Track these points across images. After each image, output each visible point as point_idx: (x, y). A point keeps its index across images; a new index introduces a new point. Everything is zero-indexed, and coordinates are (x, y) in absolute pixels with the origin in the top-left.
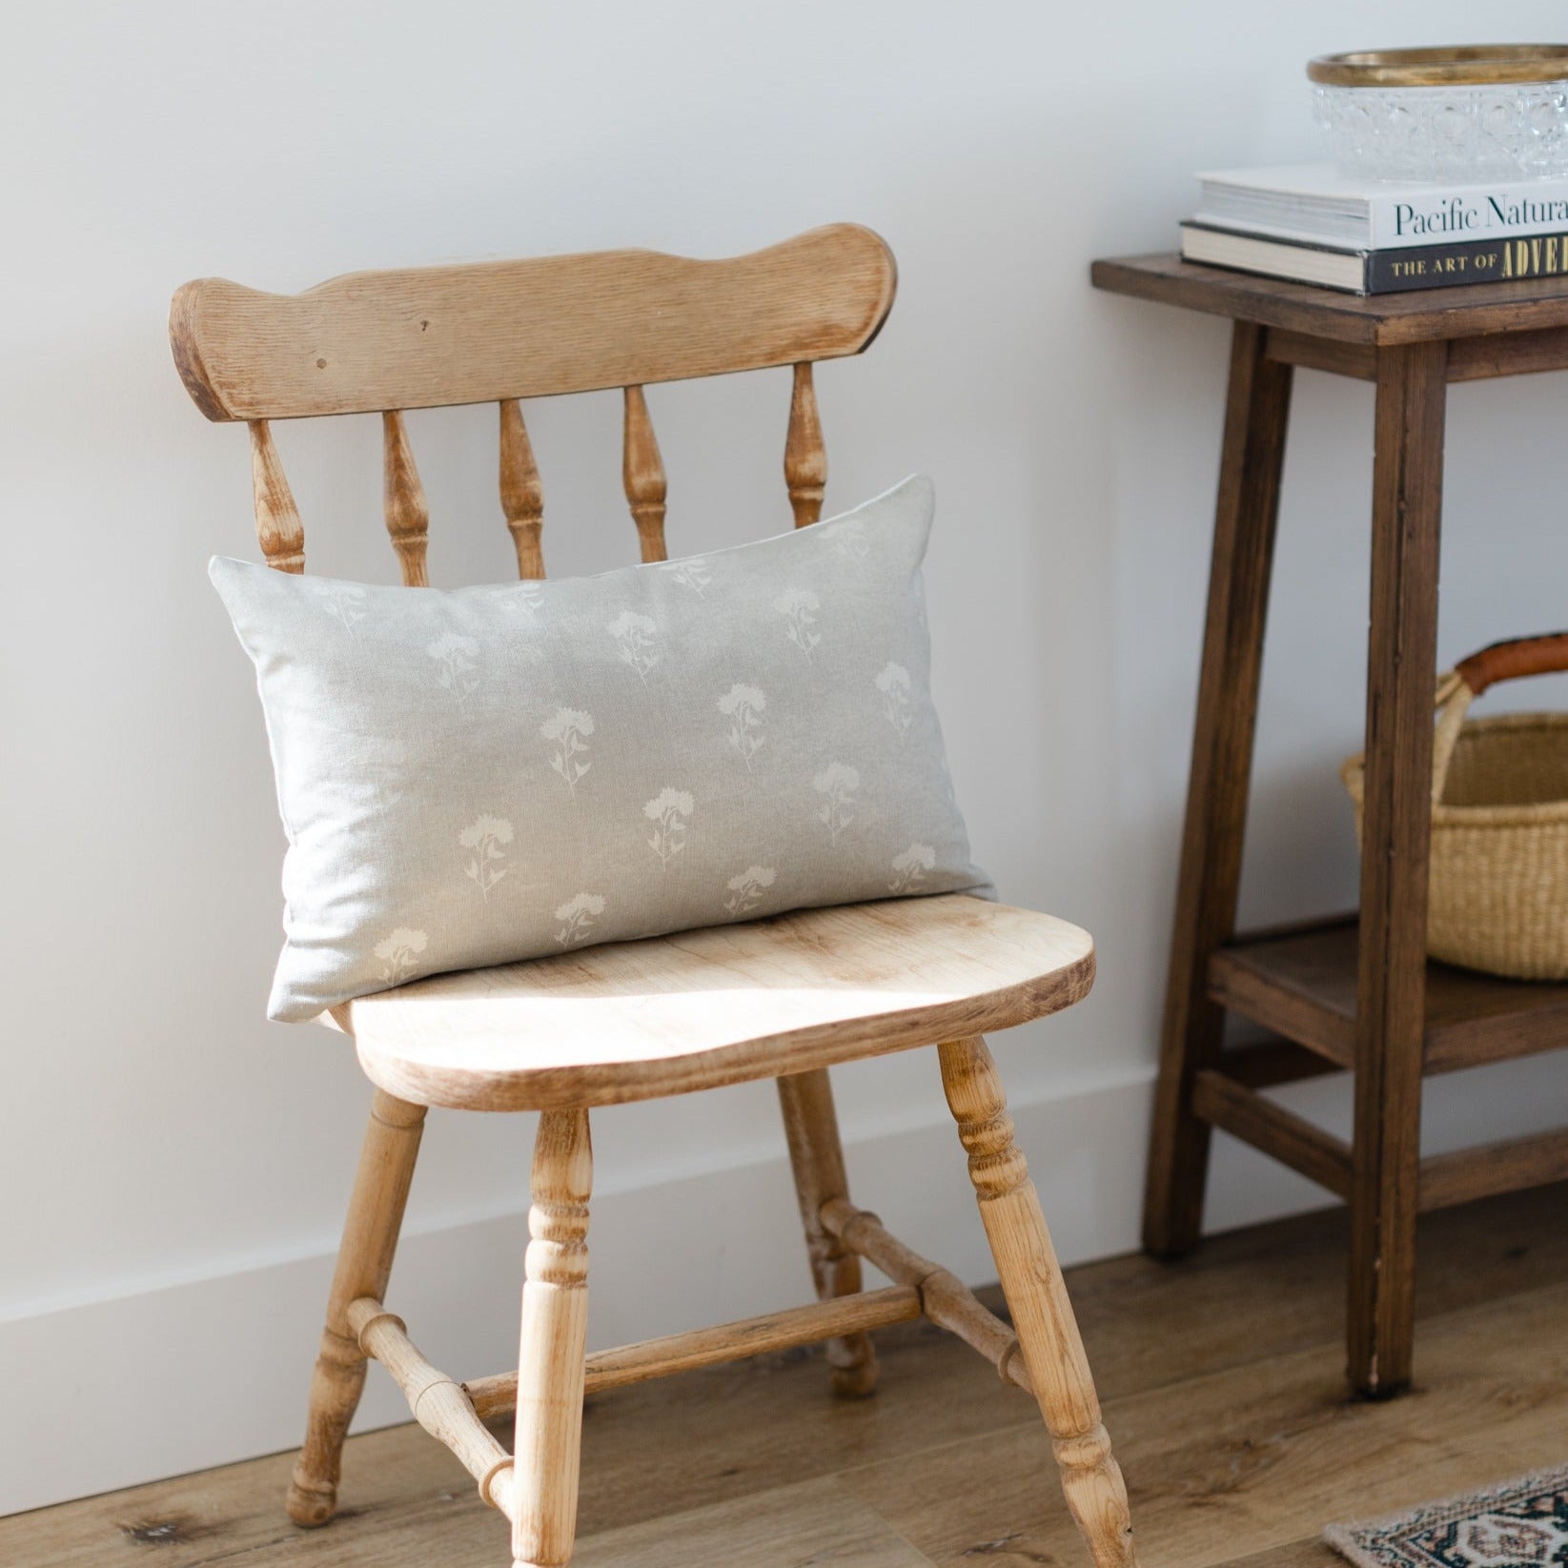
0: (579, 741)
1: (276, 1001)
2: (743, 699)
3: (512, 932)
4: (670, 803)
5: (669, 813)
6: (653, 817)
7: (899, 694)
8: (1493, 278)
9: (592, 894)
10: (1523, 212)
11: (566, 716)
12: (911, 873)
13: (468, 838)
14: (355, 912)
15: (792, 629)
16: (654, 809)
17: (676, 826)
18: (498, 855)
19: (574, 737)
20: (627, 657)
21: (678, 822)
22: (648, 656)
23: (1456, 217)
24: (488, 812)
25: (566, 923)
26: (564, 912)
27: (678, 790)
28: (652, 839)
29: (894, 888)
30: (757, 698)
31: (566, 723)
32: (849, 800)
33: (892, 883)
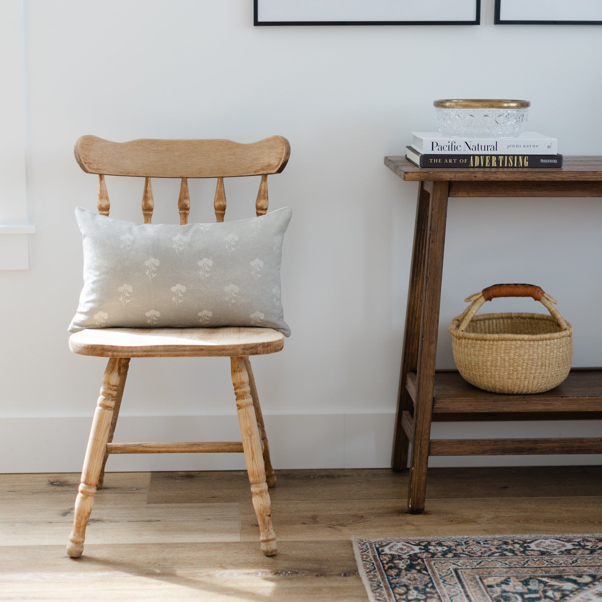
0: (154, 267)
1: (71, 326)
2: (206, 262)
3: (132, 317)
4: (178, 288)
5: (178, 291)
6: (173, 291)
7: (258, 267)
8: (467, 166)
9: (155, 310)
10: (478, 147)
11: (152, 260)
12: (256, 320)
13: (121, 289)
14: (91, 305)
15: (227, 245)
16: (174, 289)
17: (180, 295)
18: (128, 295)
19: (153, 266)
20: (174, 246)
21: (181, 294)
22: (181, 247)
23: (452, 146)
24: (126, 283)
25: (149, 318)
26: (148, 314)
27: (181, 285)
28: (173, 297)
29: (252, 323)
30: (210, 262)
31: (152, 262)
32: (235, 295)
33: (251, 322)
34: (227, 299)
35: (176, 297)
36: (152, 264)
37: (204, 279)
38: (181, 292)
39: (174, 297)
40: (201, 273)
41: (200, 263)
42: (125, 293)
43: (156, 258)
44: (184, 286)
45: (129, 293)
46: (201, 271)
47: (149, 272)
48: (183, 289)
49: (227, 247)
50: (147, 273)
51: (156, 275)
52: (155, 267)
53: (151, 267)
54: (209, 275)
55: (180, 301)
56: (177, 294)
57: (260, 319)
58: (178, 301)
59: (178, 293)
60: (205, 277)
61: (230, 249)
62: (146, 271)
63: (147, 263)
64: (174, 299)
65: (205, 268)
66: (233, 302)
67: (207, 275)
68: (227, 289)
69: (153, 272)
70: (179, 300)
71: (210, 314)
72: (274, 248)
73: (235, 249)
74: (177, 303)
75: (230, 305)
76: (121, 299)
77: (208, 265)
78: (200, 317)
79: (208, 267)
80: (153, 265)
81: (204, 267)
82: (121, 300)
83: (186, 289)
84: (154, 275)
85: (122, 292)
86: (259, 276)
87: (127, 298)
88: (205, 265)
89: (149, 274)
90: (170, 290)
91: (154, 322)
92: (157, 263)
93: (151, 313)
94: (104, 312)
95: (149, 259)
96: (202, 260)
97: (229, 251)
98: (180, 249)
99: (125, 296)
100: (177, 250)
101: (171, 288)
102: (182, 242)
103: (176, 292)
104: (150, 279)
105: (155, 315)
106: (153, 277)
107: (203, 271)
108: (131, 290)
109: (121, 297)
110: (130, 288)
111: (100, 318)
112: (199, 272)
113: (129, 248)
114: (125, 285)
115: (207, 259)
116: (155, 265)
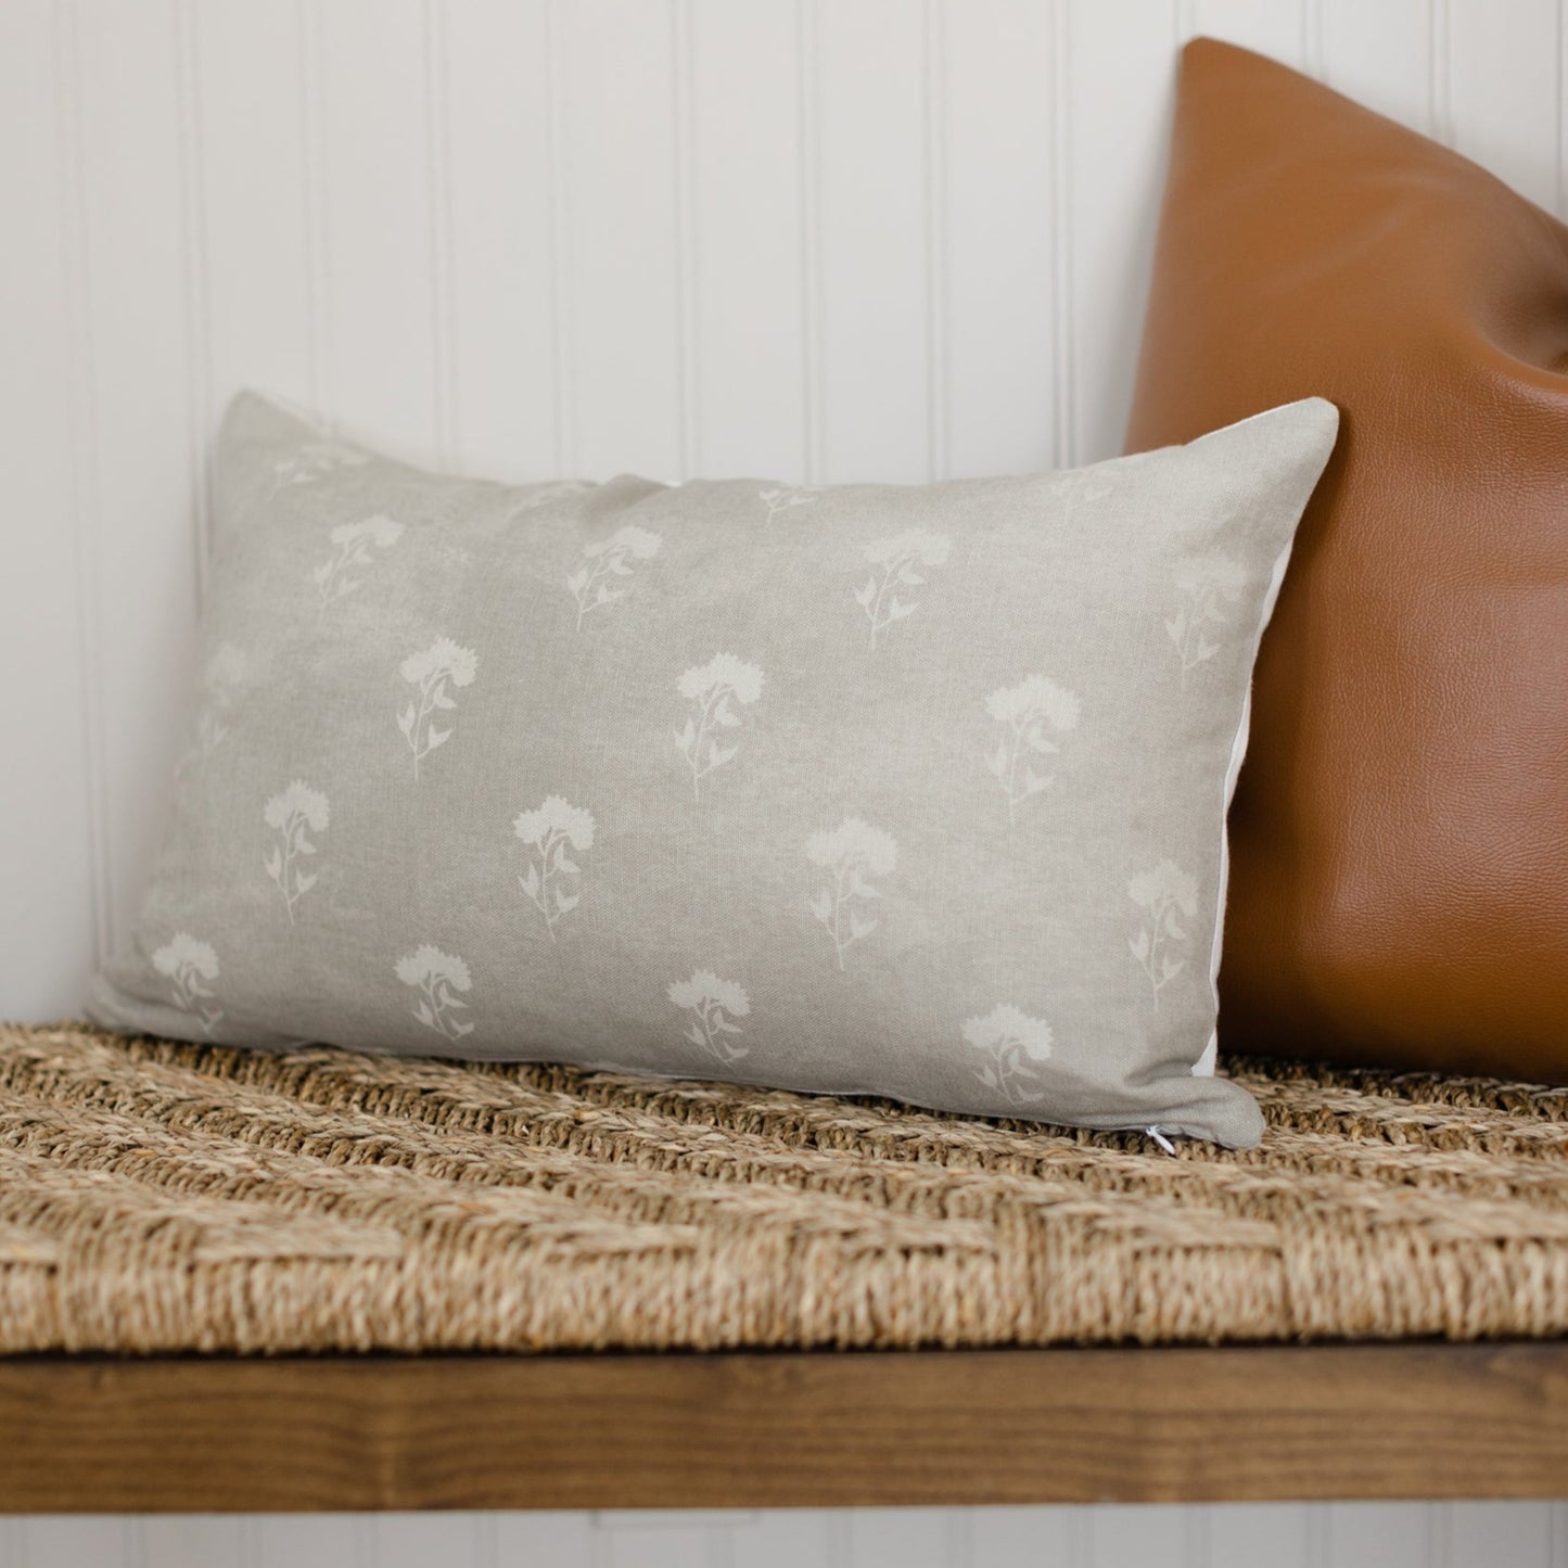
34: (822, 911)
35: (540, 874)
36: (436, 676)
37: (697, 776)
38: (568, 846)
39: (533, 873)
40: (685, 741)
41: (692, 683)
42: (293, 836)
43: (462, 642)
44: (587, 811)
45: (311, 836)
46: (690, 726)
47: (416, 720)
48: (580, 828)
49: (864, 598)
50: (405, 724)
51: (446, 735)
52: (450, 690)
53: (432, 691)
54: (728, 754)
55: (566, 904)
56: (545, 854)
57: (1025, 1061)
58: (552, 898)
59: (552, 852)
60: (704, 763)
61: (884, 613)
62: (403, 715)
63: (414, 669)
64: (531, 885)
65: (711, 712)
66: (860, 930)
67: (718, 758)
68: (823, 847)
69: (438, 719)
70: (558, 893)
71: (736, 999)
72: (1175, 630)
73: (910, 610)
74: (545, 911)
75: (839, 948)
76: (274, 869)
77: (733, 695)
78: (682, 1016)
79: (735, 707)
80: (438, 682)
81: (706, 708)
82: (276, 876)
83: (597, 832)
84: (436, 739)
85: (280, 829)
86: (1036, 784)
87: (302, 864)
88: (716, 693)
89: (413, 731)
90: (513, 828)
91: (455, 1025)
92: (463, 665)
93: (421, 966)
94: (199, 936)
95: (429, 648)
96: (706, 662)
97: (874, 619)
98: (603, 596)
99: (292, 850)
100: (582, 604)
101: (517, 818)
102: (624, 563)
103: (544, 844)
104: (417, 757)
105: (447, 982)
106: (431, 750)
107: (697, 730)
108: (320, 821)
109: (277, 855)
110: (317, 809)
111: (183, 974)
112: (676, 734)
113: (354, 585)
114: (297, 788)
115: (735, 657)
116: (449, 678)
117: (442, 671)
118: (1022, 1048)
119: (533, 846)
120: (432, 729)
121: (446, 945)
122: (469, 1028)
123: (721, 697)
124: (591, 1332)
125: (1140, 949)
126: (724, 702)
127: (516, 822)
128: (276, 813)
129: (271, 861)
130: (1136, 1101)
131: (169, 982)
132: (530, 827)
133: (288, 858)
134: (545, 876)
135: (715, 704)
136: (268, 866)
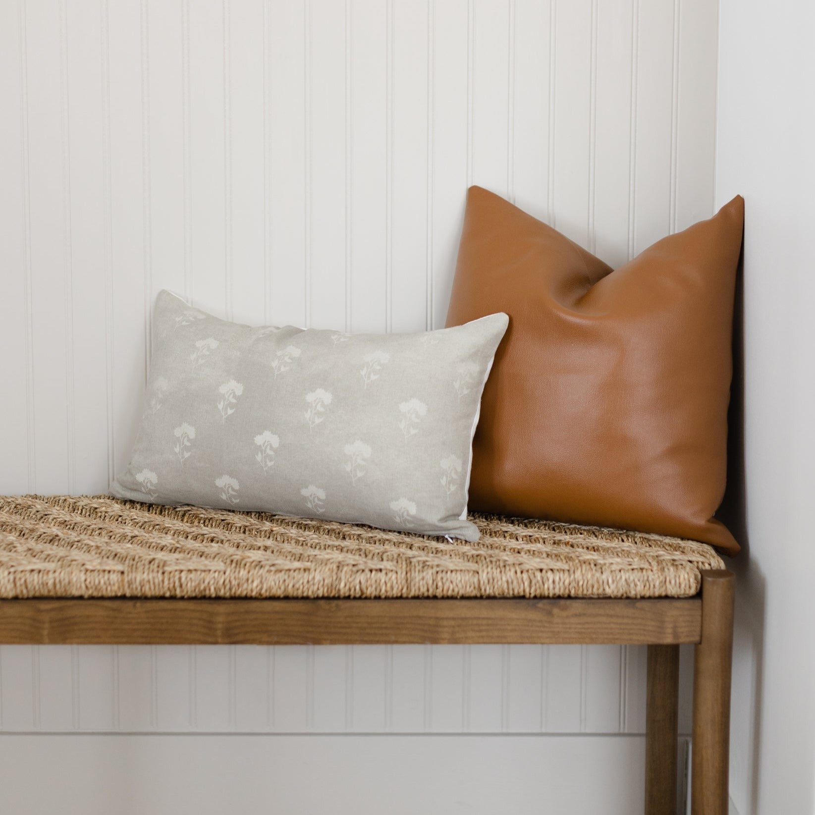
34: (348, 469)
35: (262, 454)
36: (230, 392)
37: (311, 426)
38: (271, 447)
39: (260, 454)
40: (308, 415)
41: (310, 397)
42: (183, 440)
43: (238, 382)
44: (277, 436)
45: (189, 440)
46: (309, 410)
47: (224, 406)
48: (275, 441)
49: (363, 373)
50: (220, 406)
51: (233, 411)
52: (235, 396)
53: (229, 397)
54: (321, 420)
55: (270, 464)
56: (264, 448)
57: (408, 515)
58: (266, 462)
59: (266, 448)
60: (313, 422)
61: (369, 378)
62: (220, 403)
63: (223, 389)
64: (259, 458)
65: (316, 406)
66: (360, 474)
67: (318, 421)
68: (349, 449)
69: (231, 405)
70: (267, 460)
71: (321, 494)
72: (457, 385)
73: (376, 377)
74: (263, 466)
75: (353, 480)
76: (177, 450)
77: (323, 402)
78: (305, 499)
79: (323, 405)
80: (231, 394)
81: (314, 405)
82: (177, 452)
83: (280, 442)
84: (230, 412)
85: (179, 437)
86: (413, 432)
87: (186, 449)
88: (317, 401)
89: (223, 409)
90: (254, 440)
91: (233, 500)
92: (239, 389)
93: (224, 481)
94: (151, 470)
95: (228, 383)
96: (315, 391)
97: (366, 379)
98: (283, 369)
99: (183, 444)
100: (276, 371)
101: (255, 437)
102: (289, 358)
103: (263, 446)
104: (224, 417)
105: (231, 486)
106: (229, 415)
107: (311, 412)
108: (192, 435)
109: (178, 446)
110: (191, 432)
111: (146, 481)
112: (305, 413)
113: (203, 361)
114: (185, 425)
115: (323, 390)
116: (234, 393)
117: (232, 390)
118: (408, 511)
119: (260, 446)
120: (229, 408)
121: (232, 475)
122: (238, 501)
123: (319, 402)
124: (280, 593)
125: (443, 482)
126: (320, 404)
127: (255, 438)
128: (178, 432)
129: (176, 447)
130: (441, 527)
131: (141, 484)
132: (259, 440)
133: (181, 447)
134: (264, 455)
135: (317, 404)
136: (175, 449)
